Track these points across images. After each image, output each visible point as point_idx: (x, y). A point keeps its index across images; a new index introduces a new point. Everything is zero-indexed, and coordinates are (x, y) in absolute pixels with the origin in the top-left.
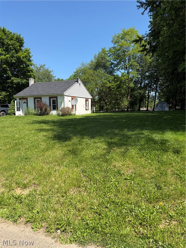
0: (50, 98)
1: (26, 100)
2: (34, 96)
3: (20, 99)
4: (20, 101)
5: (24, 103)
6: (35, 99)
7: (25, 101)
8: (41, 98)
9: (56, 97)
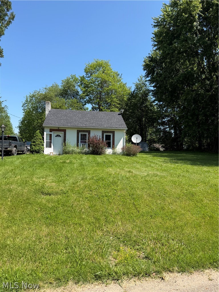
0: (103, 132)
1: (63, 132)
2: (77, 128)
3: (51, 130)
4: (51, 133)
5: (56, 136)
6: (78, 132)
7: (61, 134)
8: (89, 132)
9: (113, 133)
